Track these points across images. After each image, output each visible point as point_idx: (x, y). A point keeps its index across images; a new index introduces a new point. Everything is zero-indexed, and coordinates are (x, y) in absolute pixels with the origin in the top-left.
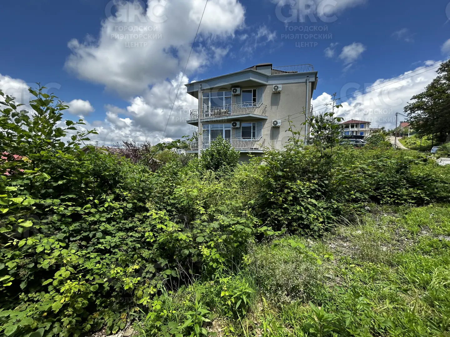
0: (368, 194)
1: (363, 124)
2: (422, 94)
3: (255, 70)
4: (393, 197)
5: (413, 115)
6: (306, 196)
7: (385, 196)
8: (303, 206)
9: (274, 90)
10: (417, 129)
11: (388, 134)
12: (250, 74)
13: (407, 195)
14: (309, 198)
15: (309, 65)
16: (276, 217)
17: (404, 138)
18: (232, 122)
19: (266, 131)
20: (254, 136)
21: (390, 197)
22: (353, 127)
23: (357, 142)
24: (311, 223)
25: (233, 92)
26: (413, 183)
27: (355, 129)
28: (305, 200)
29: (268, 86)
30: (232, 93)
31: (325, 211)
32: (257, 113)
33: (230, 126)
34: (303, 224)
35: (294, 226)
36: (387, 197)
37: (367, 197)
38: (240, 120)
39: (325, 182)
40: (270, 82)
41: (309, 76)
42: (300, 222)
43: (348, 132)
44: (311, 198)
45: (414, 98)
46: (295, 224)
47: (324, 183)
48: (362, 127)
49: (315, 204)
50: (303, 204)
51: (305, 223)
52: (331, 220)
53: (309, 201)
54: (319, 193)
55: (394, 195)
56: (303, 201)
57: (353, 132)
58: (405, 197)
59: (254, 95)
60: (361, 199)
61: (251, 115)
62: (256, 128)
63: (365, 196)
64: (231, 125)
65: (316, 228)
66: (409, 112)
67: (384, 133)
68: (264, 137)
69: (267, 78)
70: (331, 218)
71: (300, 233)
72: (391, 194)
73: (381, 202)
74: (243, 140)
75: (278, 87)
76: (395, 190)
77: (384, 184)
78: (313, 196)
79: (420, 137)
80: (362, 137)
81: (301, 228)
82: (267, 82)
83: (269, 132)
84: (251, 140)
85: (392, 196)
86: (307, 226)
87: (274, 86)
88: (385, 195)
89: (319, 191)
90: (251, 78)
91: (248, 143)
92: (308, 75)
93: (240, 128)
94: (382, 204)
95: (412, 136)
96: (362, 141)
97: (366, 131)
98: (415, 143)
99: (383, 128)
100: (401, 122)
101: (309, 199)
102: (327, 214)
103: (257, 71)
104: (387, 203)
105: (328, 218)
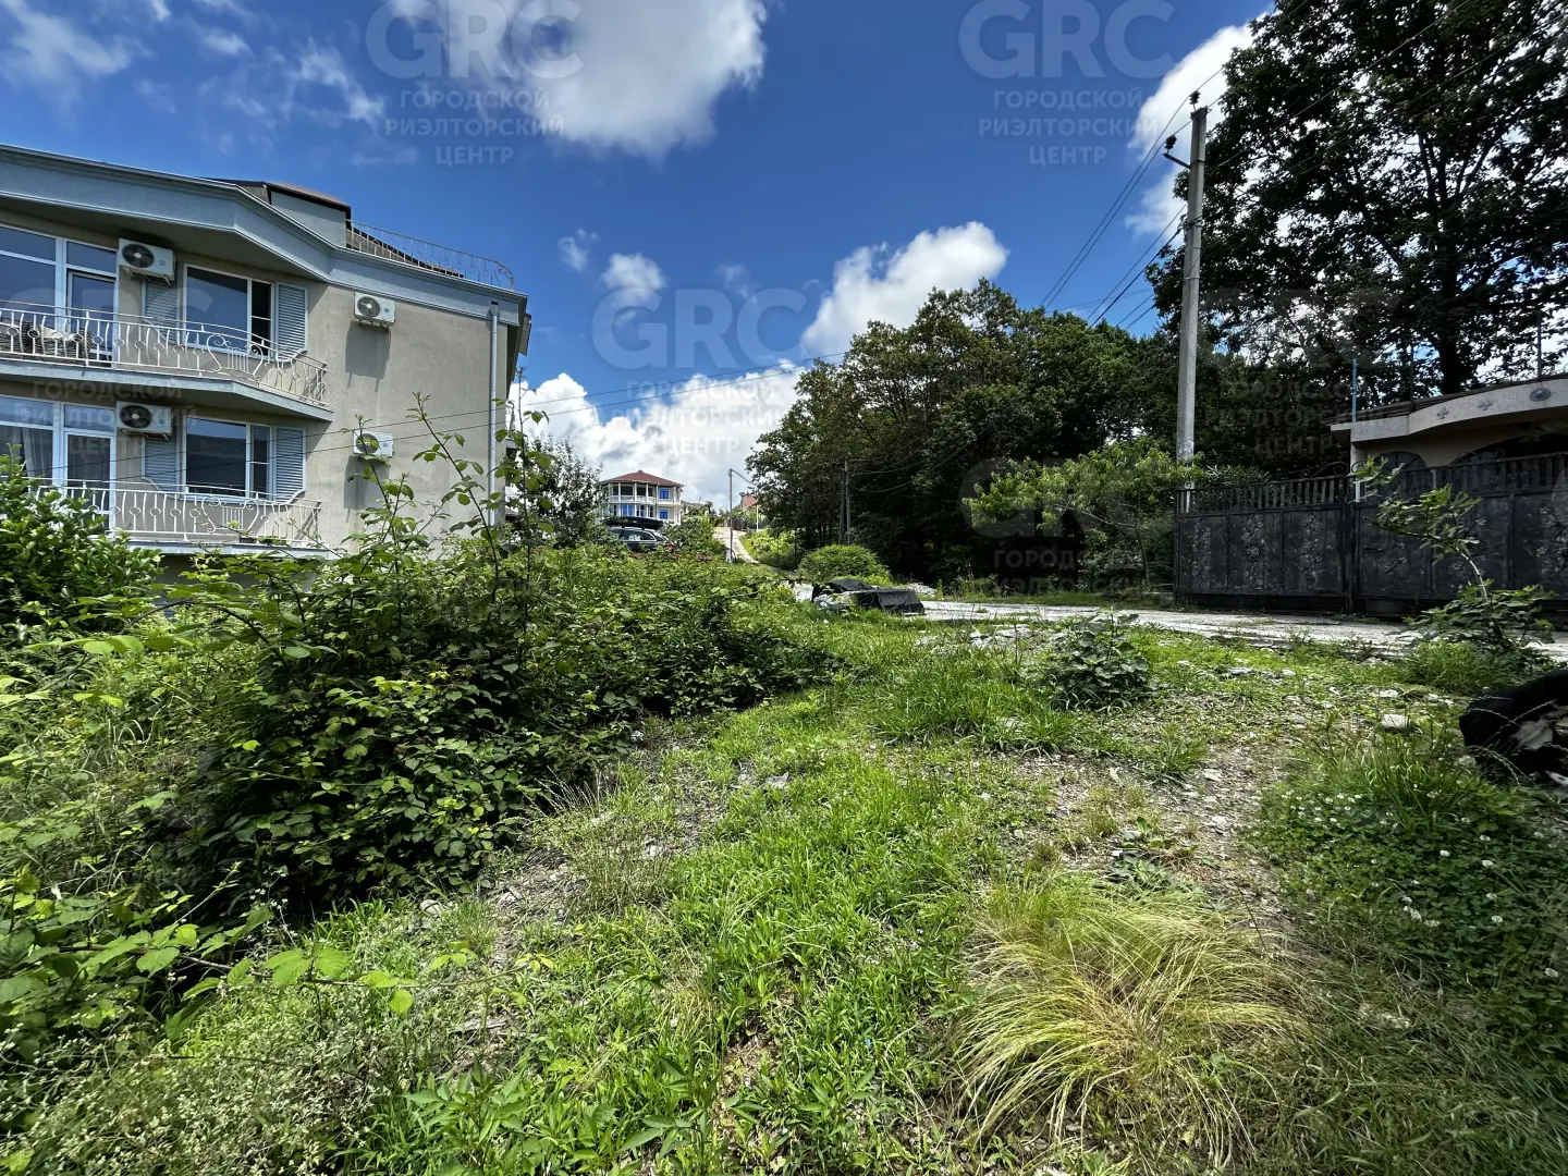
0: (634, 694)
1: (667, 488)
2: (774, 434)
3: (265, 204)
4: (697, 694)
5: (762, 480)
6: (426, 732)
7: (680, 693)
8: (407, 773)
9: (358, 313)
10: (770, 515)
11: (718, 522)
12: (236, 209)
13: (722, 685)
14: (440, 735)
15: (497, 267)
16: (284, 847)
17: (749, 536)
18: (121, 405)
19: (324, 466)
20: (260, 484)
21: (690, 694)
22: (641, 492)
23: (645, 537)
24: (439, 832)
25: (129, 259)
26: (736, 650)
27: (648, 500)
28: (422, 748)
29: (331, 289)
30: (121, 261)
31: (500, 774)
32: (277, 385)
33: (106, 423)
34: (405, 845)
35: (369, 865)
36: (684, 694)
37: (632, 702)
38: (177, 402)
39: (506, 668)
40: (338, 276)
41: (500, 302)
42: (398, 838)
43: (631, 506)
44: (448, 734)
45: (764, 439)
46: (370, 854)
47: (502, 673)
48: (664, 496)
49: (464, 756)
50: (411, 763)
51: (417, 838)
52: (519, 803)
53: (439, 747)
54: (481, 712)
55: (700, 686)
56: (411, 752)
57: (643, 507)
58: (717, 691)
59: (261, 307)
60: (617, 712)
61: (236, 389)
62: (272, 451)
63: (629, 701)
64: (112, 417)
65: (457, 849)
66: (755, 471)
67: (712, 519)
68: (313, 496)
69: (330, 255)
70: (520, 793)
71: (394, 884)
72: (693, 684)
73: (672, 712)
74: (196, 497)
75: (377, 307)
76: (701, 674)
77: (679, 660)
78: (457, 727)
79: (775, 535)
80: (656, 525)
81: (401, 862)
82: (328, 271)
83: (340, 478)
84: (246, 500)
85: (694, 690)
86: (424, 850)
87: (359, 296)
88: (680, 689)
89: (483, 702)
90: (237, 228)
91: (225, 511)
92: (496, 298)
93: (173, 438)
94: (673, 717)
95: (763, 531)
96: (657, 534)
97: (672, 508)
98: (768, 549)
99: (709, 505)
100: (743, 495)
101: (441, 740)
102: (506, 784)
103: (275, 208)
104: (683, 713)
105: (512, 795)
